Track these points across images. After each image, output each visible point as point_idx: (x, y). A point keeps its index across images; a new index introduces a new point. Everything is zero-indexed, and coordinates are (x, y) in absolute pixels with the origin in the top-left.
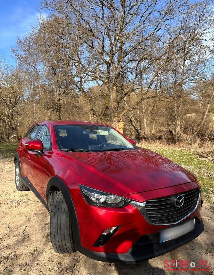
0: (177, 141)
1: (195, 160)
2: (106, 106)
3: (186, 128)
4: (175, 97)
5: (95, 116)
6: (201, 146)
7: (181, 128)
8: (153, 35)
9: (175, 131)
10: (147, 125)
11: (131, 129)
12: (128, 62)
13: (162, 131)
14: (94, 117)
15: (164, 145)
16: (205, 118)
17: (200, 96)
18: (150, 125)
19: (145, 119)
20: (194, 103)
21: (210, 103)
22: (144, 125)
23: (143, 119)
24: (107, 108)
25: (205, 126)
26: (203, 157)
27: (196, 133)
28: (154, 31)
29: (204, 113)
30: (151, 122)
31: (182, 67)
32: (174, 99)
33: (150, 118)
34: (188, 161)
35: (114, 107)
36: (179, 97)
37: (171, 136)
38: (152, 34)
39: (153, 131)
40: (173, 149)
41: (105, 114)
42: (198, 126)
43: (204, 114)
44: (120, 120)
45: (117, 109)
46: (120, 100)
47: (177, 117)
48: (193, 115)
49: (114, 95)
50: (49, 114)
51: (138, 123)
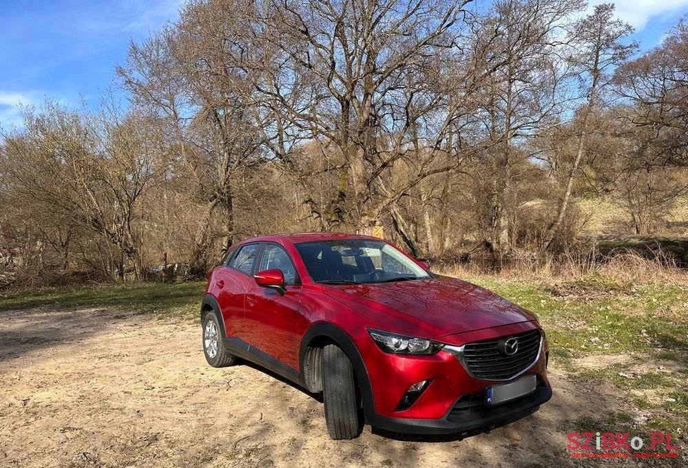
0: (504, 263)
1: (542, 301)
2: (340, 192)
3: (522, 235)
4: (494, 166)
5: (315, 215)
6: (556, 273)
7: (510, 235)
8: (439, 34)
9: (498, 243)
10: (431, 230)
11: (396, 240)
12: (386, 91)
13: (467, 243)
14: (315, 217)
15: (475, 273)
16: (564, 209)
17: (551, 159)
18: (438, 229)
19: (427, 216)
20: (537, 174)
21: (573, 175)
22: (425, 229)
23: (423, 215)
24: (342, 195)
25: (565, 228)
26: (560, 295)
27: (547, 244)
28: (441, 26)
29: (561, 199)
30: (442, 223)
31: (506, 96)
32: (492, 169)
33: (438, 214)
34: (529, 304)
35: (360, 193)
36: (503, 163)
37: (489, 254)
38: (438, 32)
39: (447, 244)
40: (496, 281)
41: (338, 209)
42: (550, 228)
43: (561, 201)
44: (375, 222)
45: (366, 198)
46: (372, 179)
47: (500, 209)
48: (535, 204)
49: (357, 168)
50: (207, 214)
51: (411, 226)
